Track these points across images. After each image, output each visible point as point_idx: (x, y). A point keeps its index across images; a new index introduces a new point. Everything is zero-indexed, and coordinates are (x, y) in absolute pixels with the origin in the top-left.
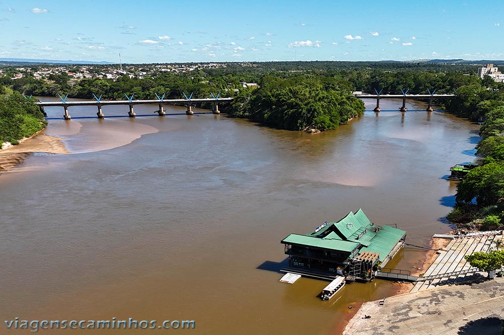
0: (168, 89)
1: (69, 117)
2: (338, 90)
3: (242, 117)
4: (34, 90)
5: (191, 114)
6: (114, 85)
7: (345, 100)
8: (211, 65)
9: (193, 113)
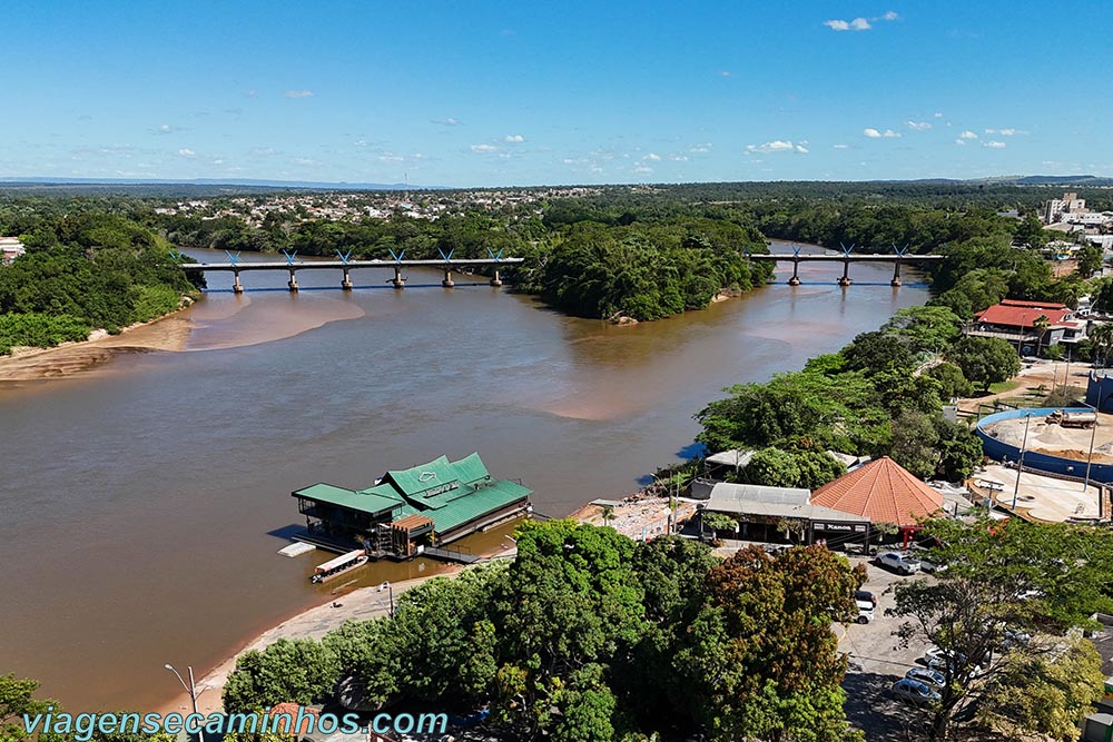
0: (434, 240)
1: (241, 288)
2: (705, 247)
3: (530, 292)
4: (229, 239)
5: (451, 286)
6: (352, 233)
7: (708, 265)
8: (575, 190)
9: (452, 283)
